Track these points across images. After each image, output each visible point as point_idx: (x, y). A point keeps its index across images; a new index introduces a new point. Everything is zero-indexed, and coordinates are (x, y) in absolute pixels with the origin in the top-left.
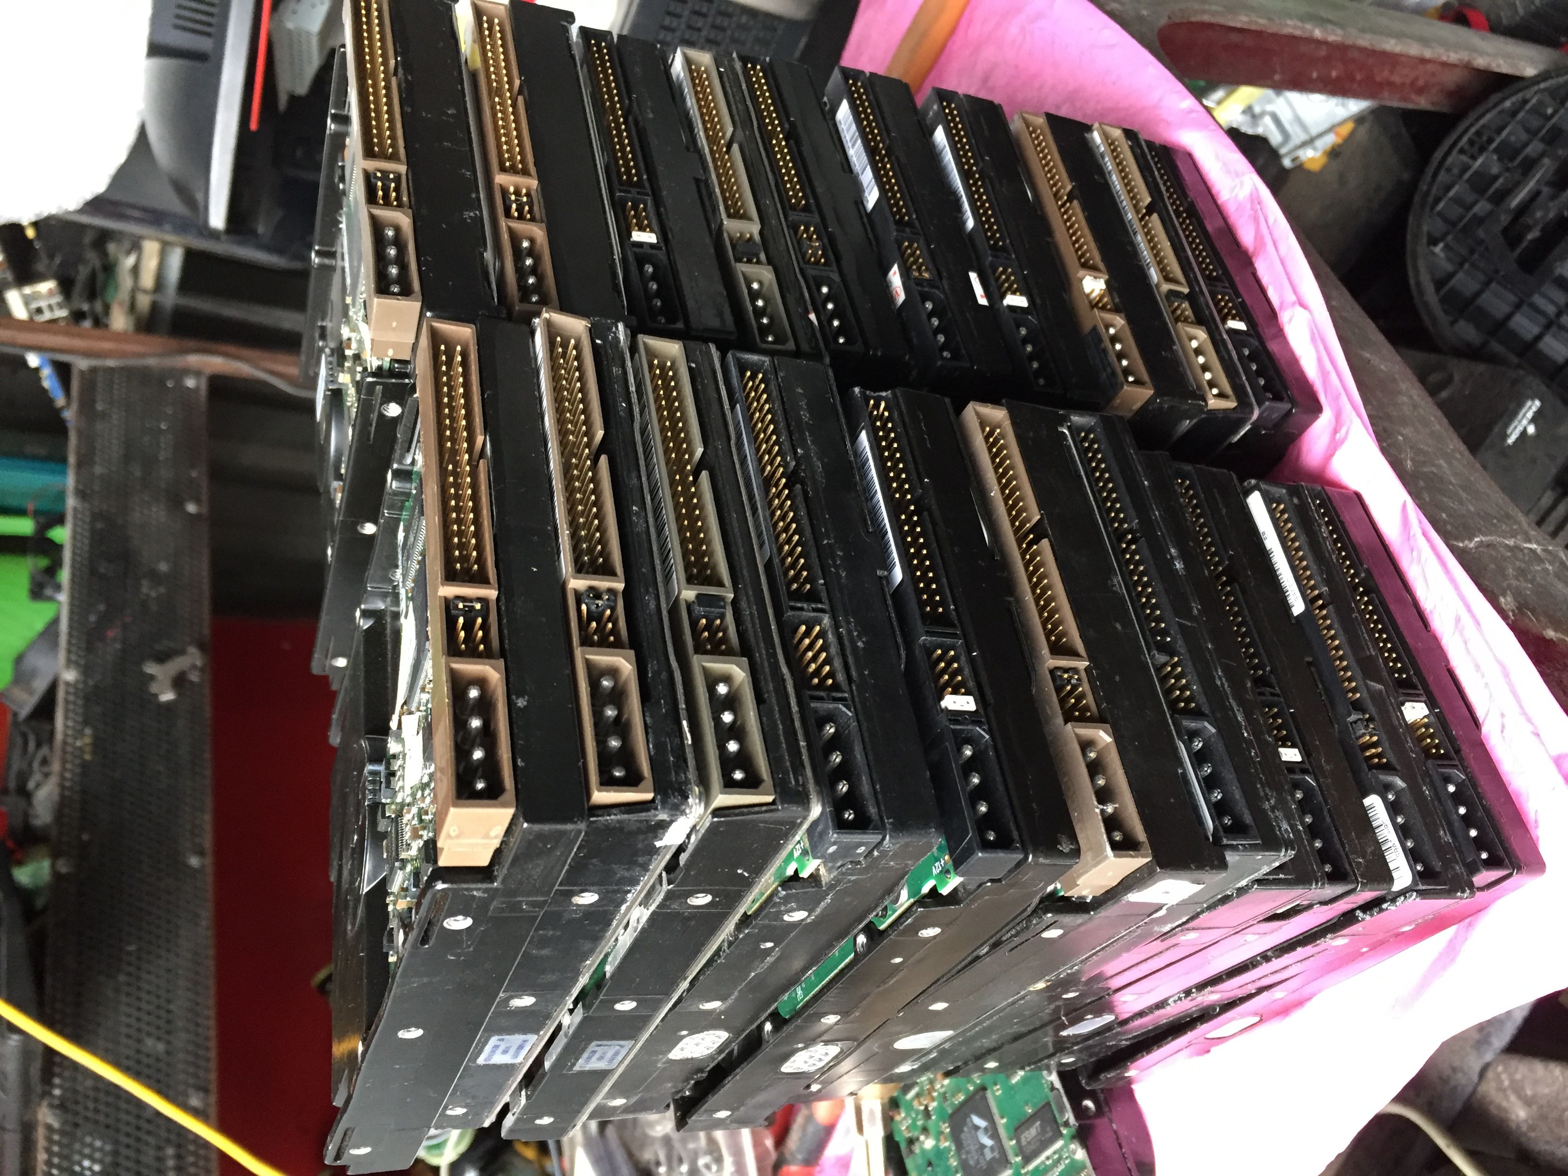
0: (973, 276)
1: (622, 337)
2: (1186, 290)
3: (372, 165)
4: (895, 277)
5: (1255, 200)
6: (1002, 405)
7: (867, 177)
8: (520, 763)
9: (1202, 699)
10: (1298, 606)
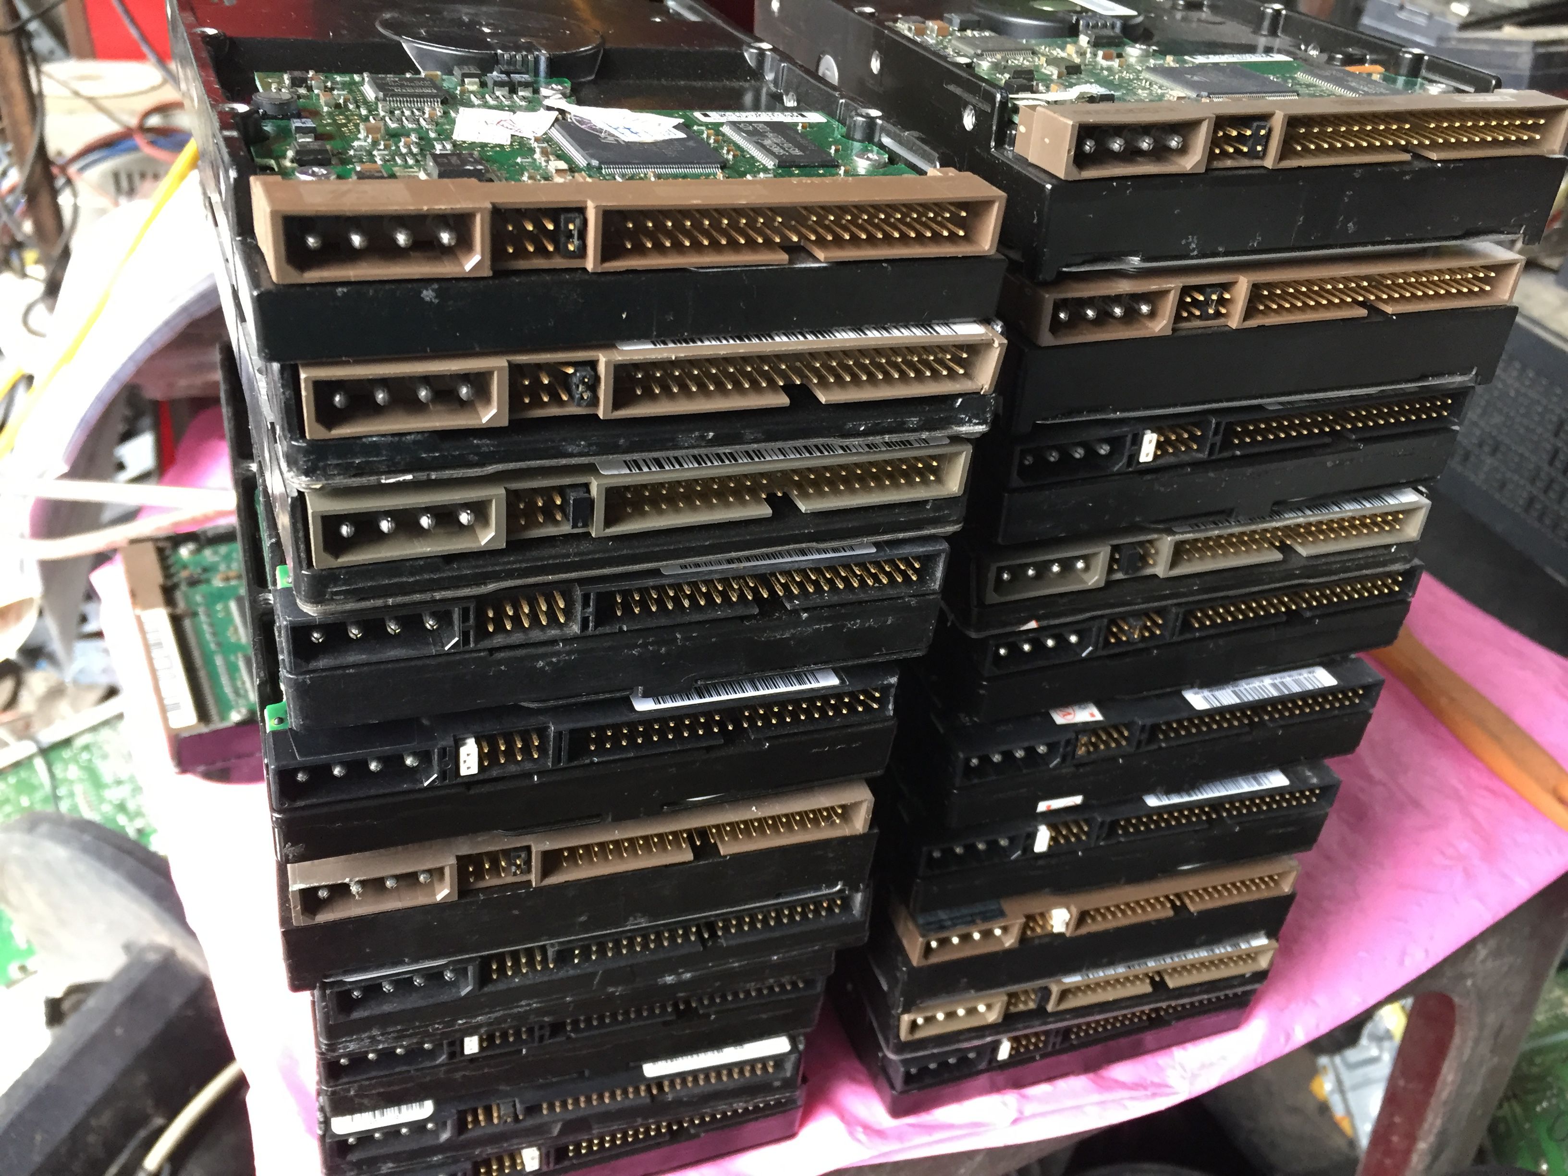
0: (1077, 800)
1: (964, 429)
2: (1050, 1008)
3: (1278, 123)
4: (1089, 714)
5: (1160, 1088)
6: (871, 826)
7: (1226, 697)
8: (340, 290)
9: (501, 986)
10: (651, 1070)
